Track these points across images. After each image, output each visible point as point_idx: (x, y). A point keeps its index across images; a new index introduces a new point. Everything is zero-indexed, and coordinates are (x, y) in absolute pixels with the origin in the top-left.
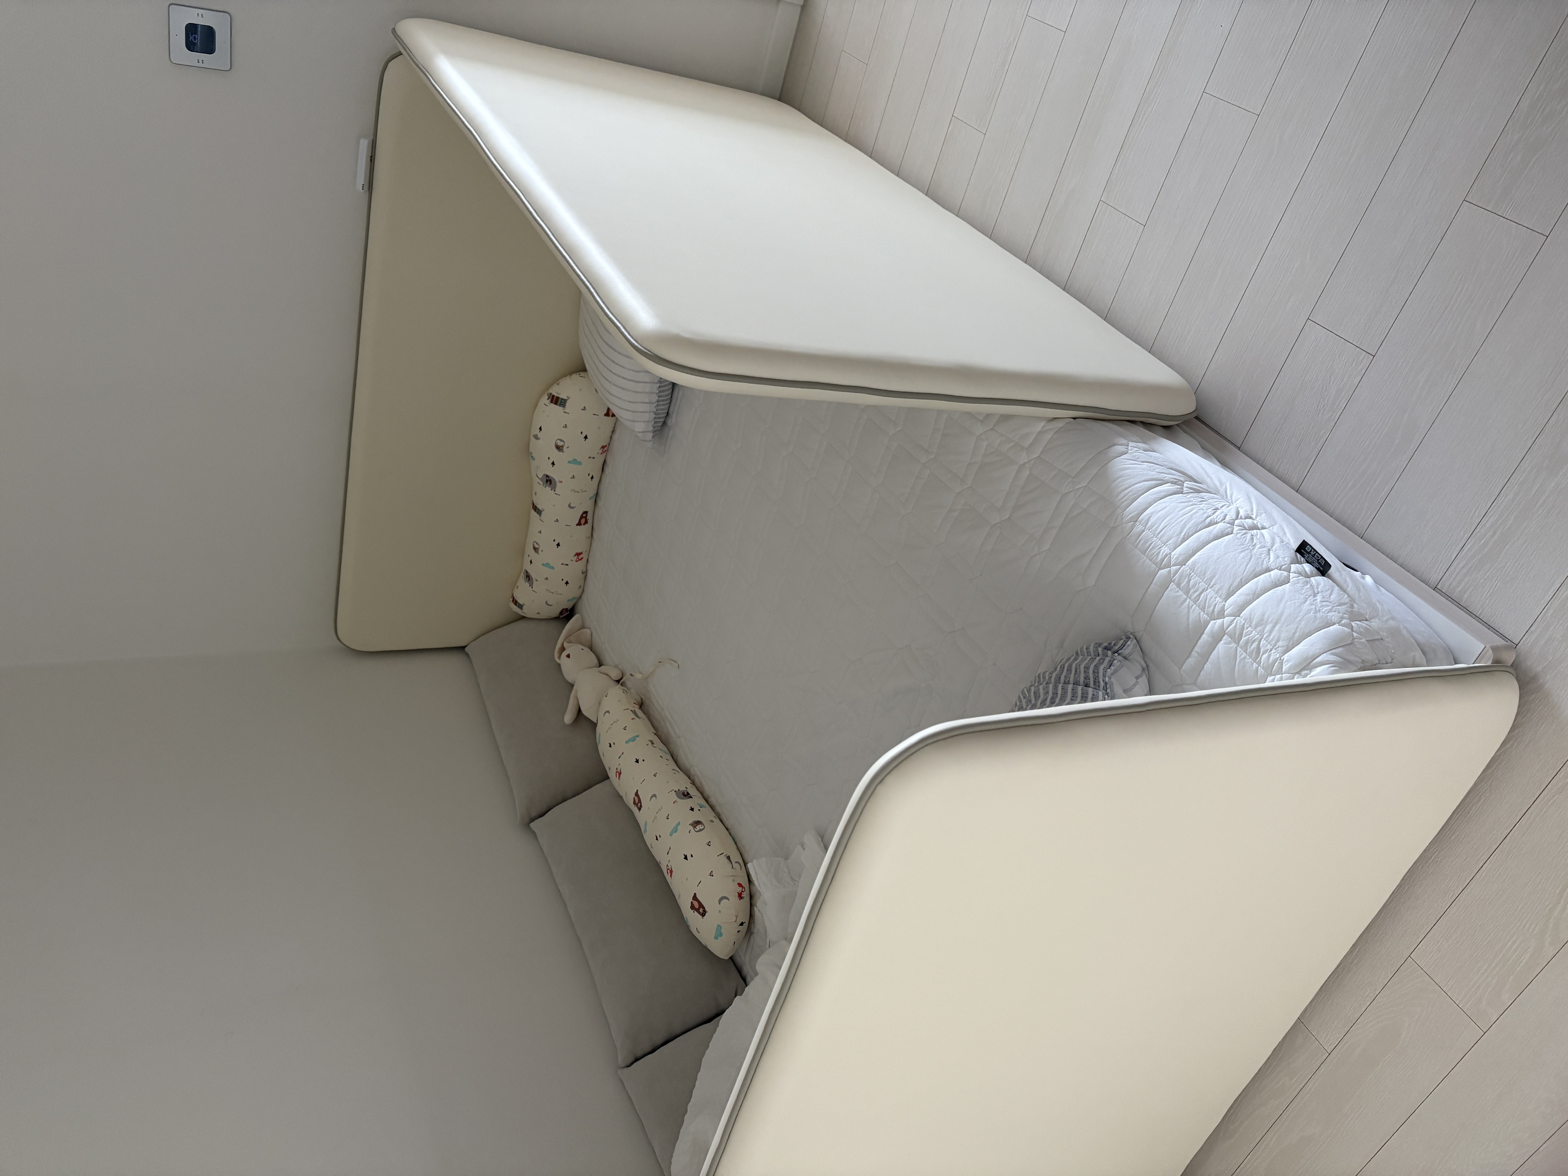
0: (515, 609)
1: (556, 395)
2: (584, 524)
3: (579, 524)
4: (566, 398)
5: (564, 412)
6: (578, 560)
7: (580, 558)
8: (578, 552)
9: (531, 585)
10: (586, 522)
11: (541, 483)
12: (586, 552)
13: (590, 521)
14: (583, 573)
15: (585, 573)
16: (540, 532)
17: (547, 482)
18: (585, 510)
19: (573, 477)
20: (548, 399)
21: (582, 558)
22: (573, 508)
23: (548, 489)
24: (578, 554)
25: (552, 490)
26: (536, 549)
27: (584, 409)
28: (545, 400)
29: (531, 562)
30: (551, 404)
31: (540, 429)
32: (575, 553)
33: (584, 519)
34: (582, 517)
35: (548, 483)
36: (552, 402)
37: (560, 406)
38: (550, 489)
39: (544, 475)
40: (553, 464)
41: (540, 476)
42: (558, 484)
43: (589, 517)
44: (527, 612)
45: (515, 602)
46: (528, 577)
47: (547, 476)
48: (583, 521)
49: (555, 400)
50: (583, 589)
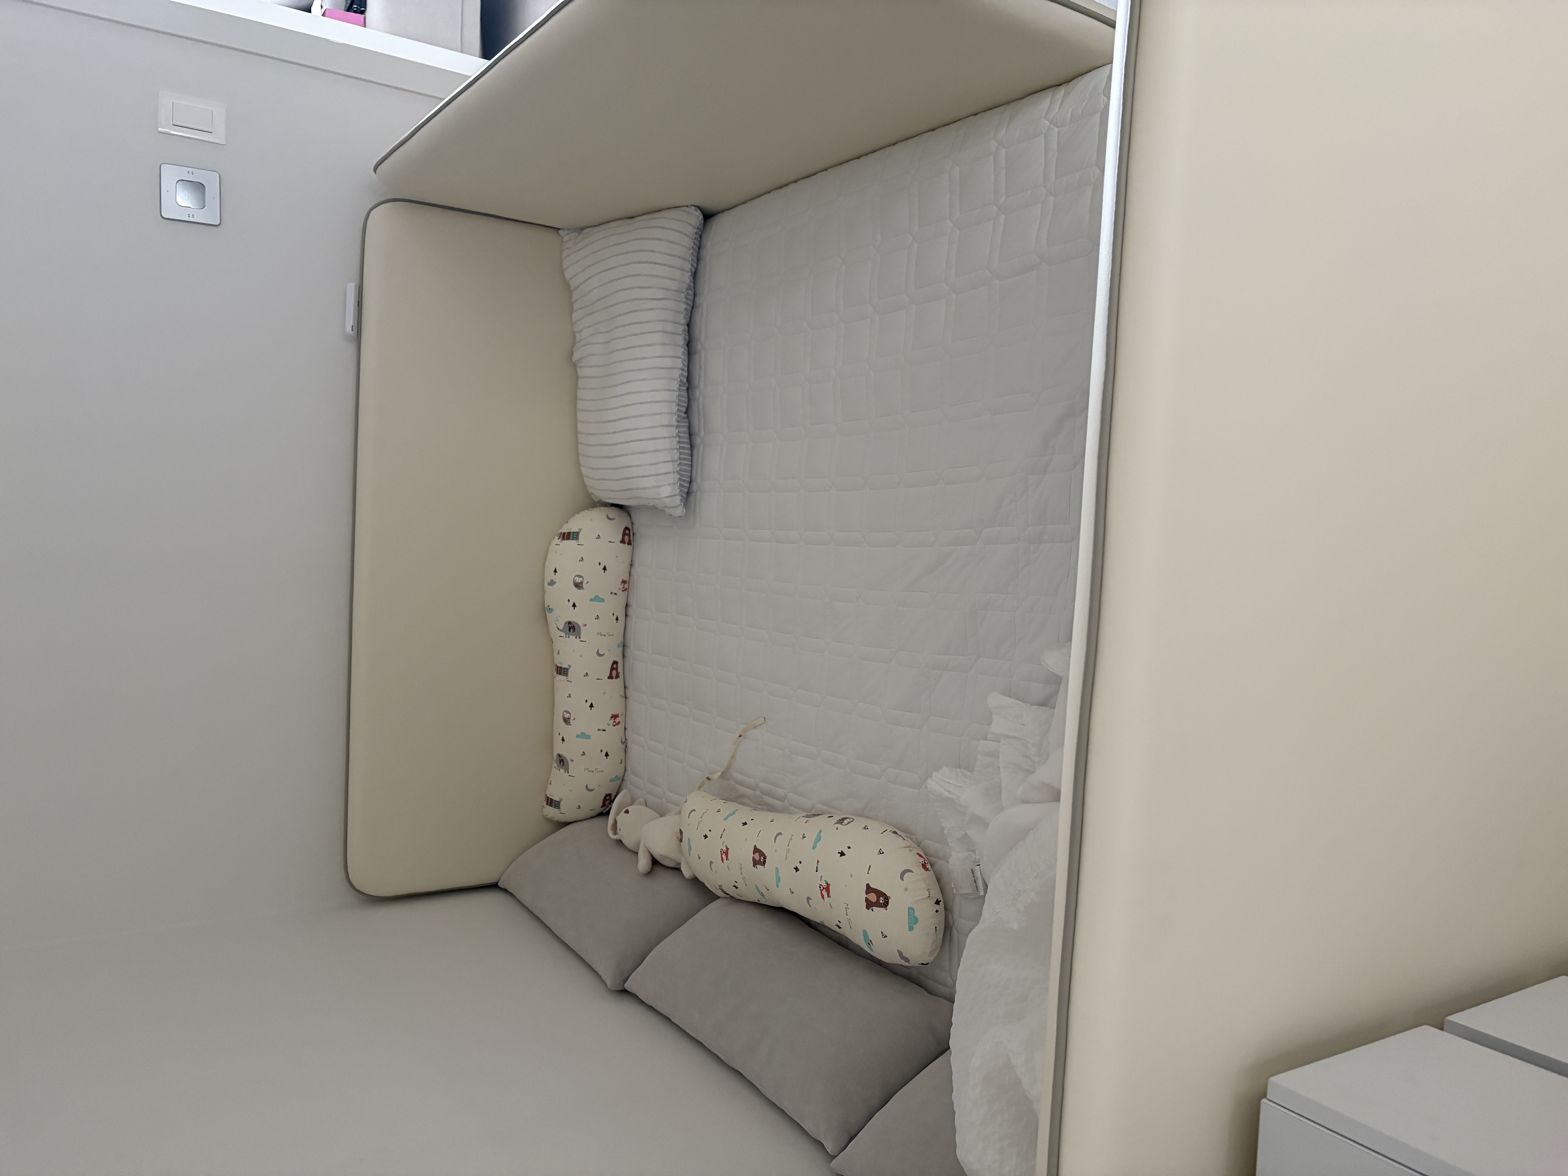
0: (551, 812)
1: (566, 531)
2: (616, 678)
3: (610, 677)
4: (577, 530)
5: (578, 545)
6: (614, 724)
7: (617, 722)
8: (614, 714)
9: (567, 770)
10: (617, 676)
11: (563, 634)
12: (622, 715)
13: (621, 675)
14: (623, 743)
15: (625, 742)
16: (570, 696)
17: (570, 631)
18: (615, 660)
19: (598, 617)
20: (559, 539)
21: (619, 723)
22: (602, 655)
23: (573, 637)
24: (614, 717)
25: (576, 638)
26: (567, 721)
27: (599, 537)
28: (557, 540)
29: (563, 740)
30: (563, 541)
31: (555, 571)
32: (611, 716)
33: (614, 671)
34: (612, 669)
35: (572, 630)
36: (563, 539)
37: (573, 540)
38: (574, 637)
39: (566, 623)
40: (574, 605)
41: (561, 628)
42: (582, 628)
43: (620, 670)
44: (566, 812)
45: (550, 802)
46: (562, 761)
47: (569, 623)
48: (614, 673)
49: (566, 536)
50: (624, 762)
